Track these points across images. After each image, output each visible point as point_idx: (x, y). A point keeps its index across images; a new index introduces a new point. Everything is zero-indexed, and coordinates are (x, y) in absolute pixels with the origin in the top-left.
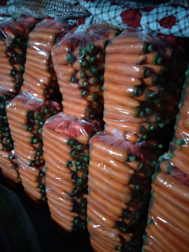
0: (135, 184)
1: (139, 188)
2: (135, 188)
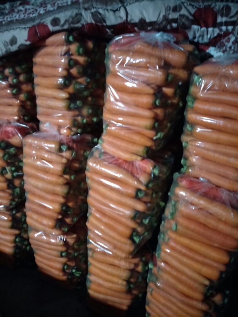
0: (70, 175)
1: (74, 178)
2: (71, 179)
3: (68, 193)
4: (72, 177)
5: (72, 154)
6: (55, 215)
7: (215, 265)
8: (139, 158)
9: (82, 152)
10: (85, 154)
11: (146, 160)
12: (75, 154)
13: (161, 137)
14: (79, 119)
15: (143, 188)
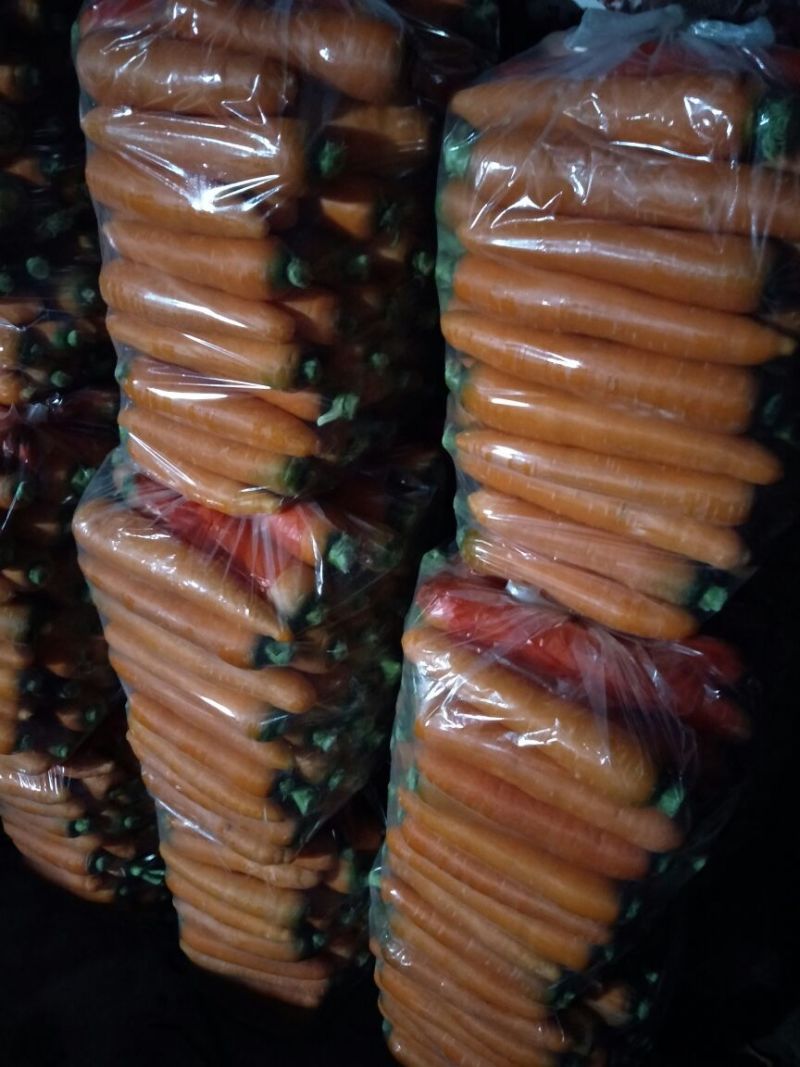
0: (24, 566)
1: (42, 578)
2: (31, 584)
3: (31, 636)
4: (35, 577)
5: (13, 491)
6: (5, 710)
7: (573, 921)
8: (269, 504)
9: (61, 475)
10: (76, 480)
11: (299, 509)
12: (24, 488)
13: (351, 417)
14: (50, 330)
15: (277, 632)
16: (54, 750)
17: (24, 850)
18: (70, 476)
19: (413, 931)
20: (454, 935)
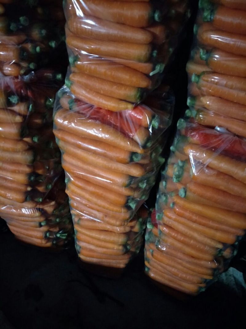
0: (32, 136)
1: (38, 140)
2: (35, 142)
3: (34, 161)
4: (36, 140)
5: (28, 108)
6: (23, 188)
8: (130, 106)
9: (43, 101)
10: (48, 103)
11: (140, 108)
12: (32, 107)
14: (29, 46)
15: (139, 151)
16: (36, 200)
17: (15, 233)
18: (46, 101)
19: (170, 240)
20: (187, 240)
